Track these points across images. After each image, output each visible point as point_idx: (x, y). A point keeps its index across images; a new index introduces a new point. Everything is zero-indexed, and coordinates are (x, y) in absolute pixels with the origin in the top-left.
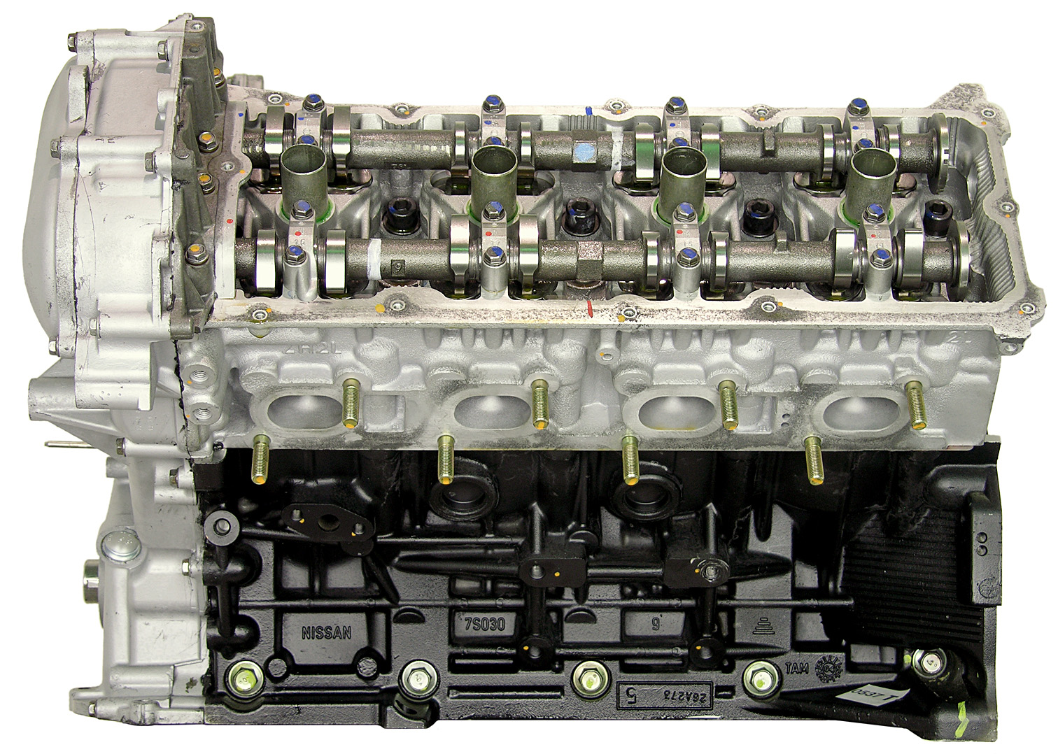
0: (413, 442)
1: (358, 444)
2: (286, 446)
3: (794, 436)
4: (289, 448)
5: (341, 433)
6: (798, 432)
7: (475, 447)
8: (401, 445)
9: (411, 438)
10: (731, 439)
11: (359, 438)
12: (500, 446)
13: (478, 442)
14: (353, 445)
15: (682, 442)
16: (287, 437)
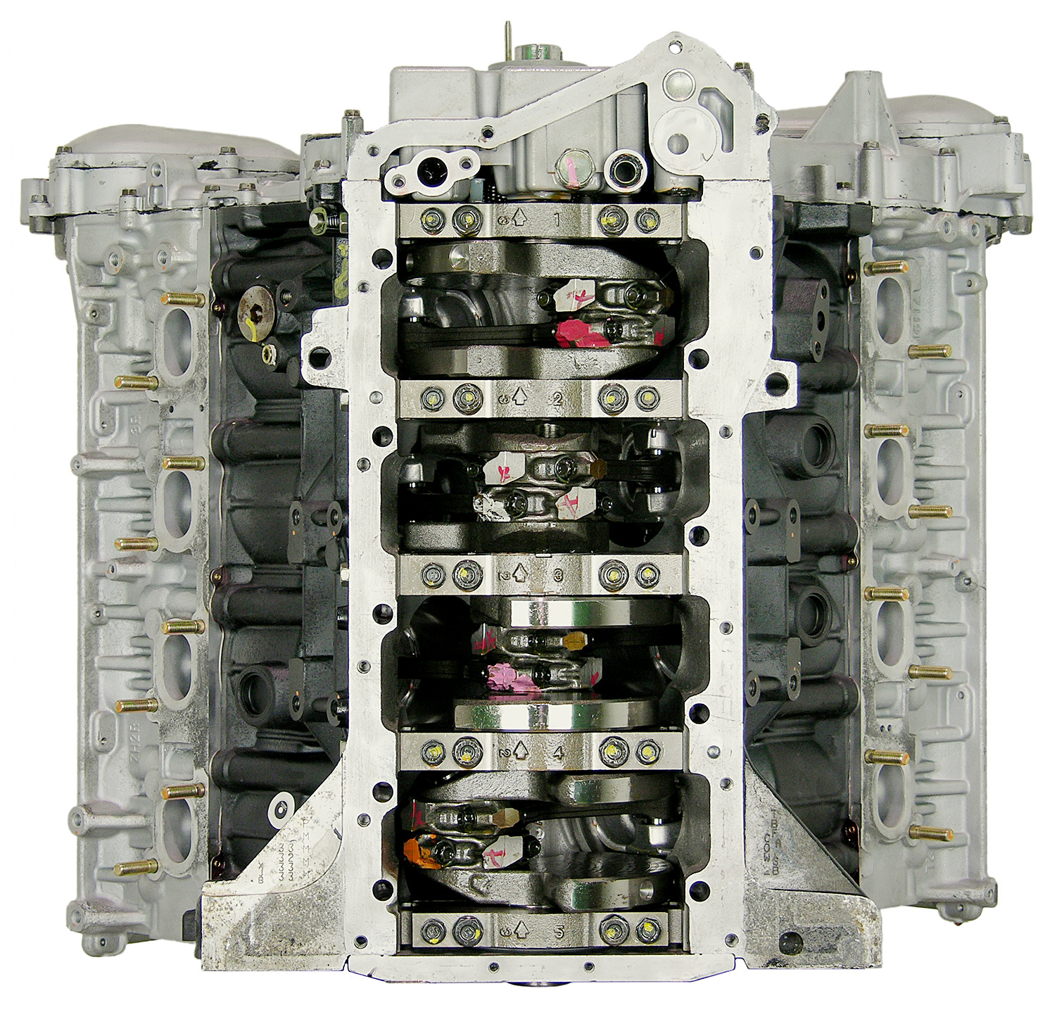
0: (867, 402)
1: (866, 354)
2: (863, 290)
3: (874, 738)
4: (862, 293)
5: (875, 339)
6: (877, 741)
7: (864, 457)
8: (865, 392)
9: (870, 400)
10: (871, 683)
11: (871, 356)
12: (864, 479)
13: (868, 459)
14: (865, 348)
15: (868, 641)
16: (871, 292)
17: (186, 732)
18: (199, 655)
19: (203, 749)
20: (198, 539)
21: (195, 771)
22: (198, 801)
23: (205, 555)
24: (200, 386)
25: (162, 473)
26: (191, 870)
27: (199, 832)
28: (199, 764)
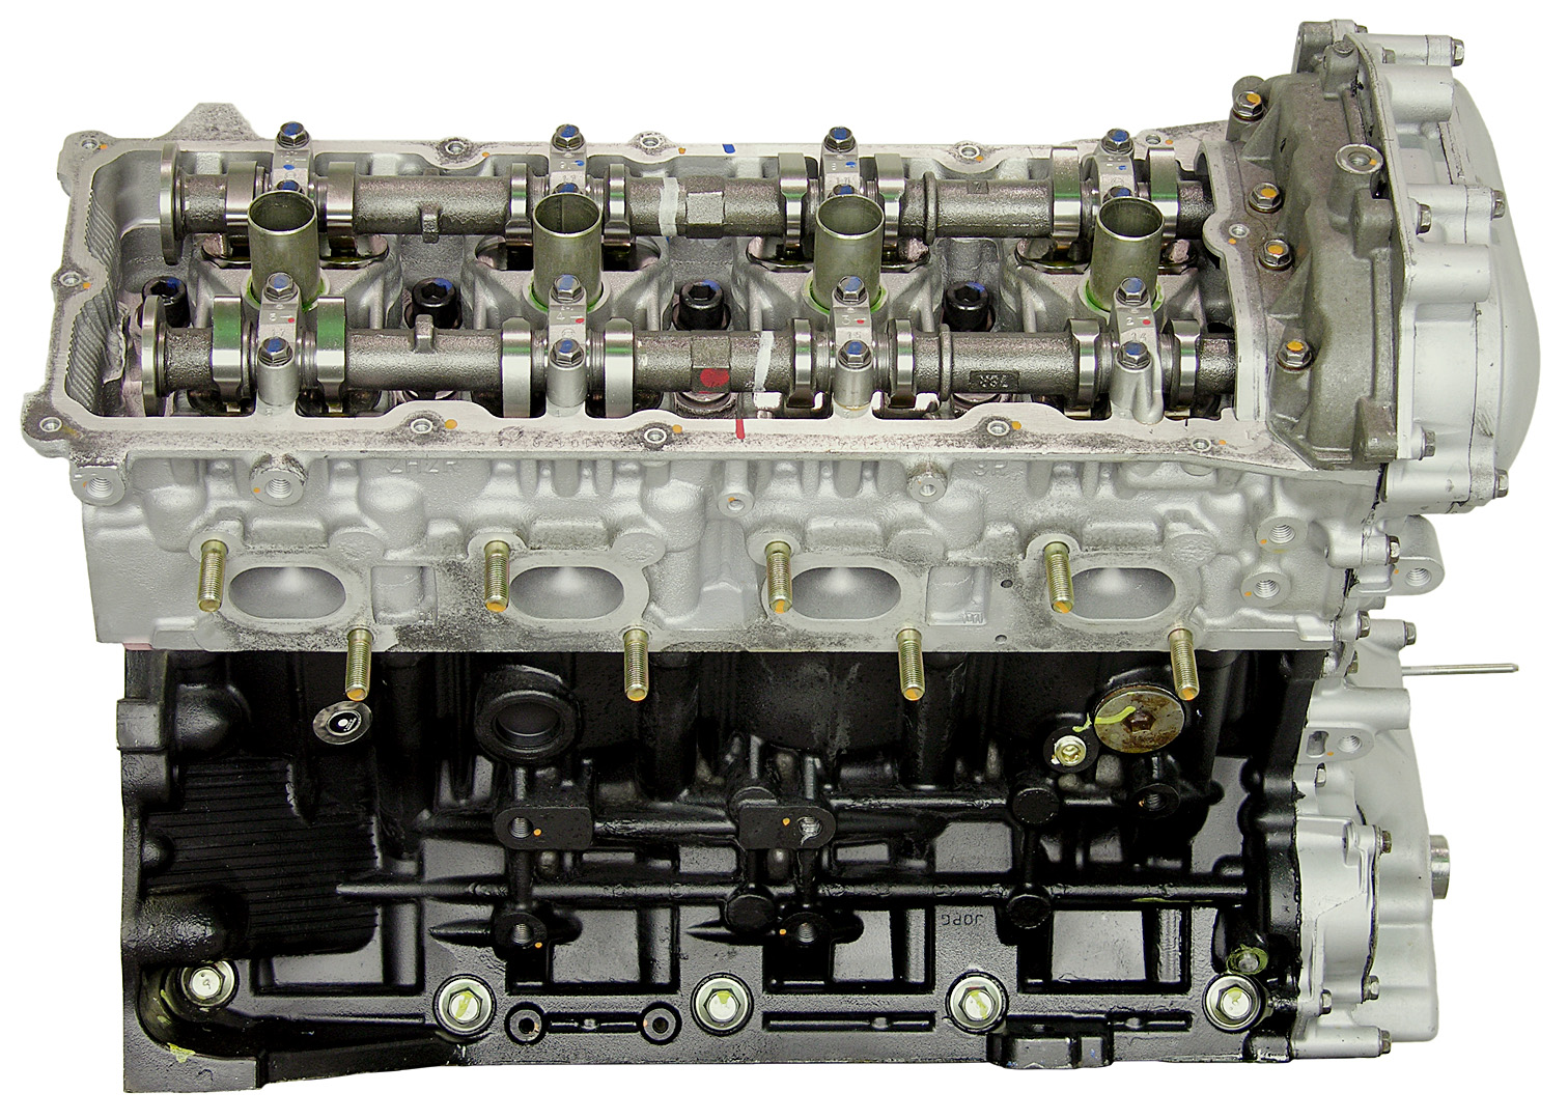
17: (455, 612)
18: (587, 636)
19: (430, 643)
20: (784, 634)
21: (391, 627)
22: (341, 633)
23: (756, 645)
24: (1037, 636)
25: (901, 566)
26: (221, 620)
27: (289, 635)
28: (404, 633)
